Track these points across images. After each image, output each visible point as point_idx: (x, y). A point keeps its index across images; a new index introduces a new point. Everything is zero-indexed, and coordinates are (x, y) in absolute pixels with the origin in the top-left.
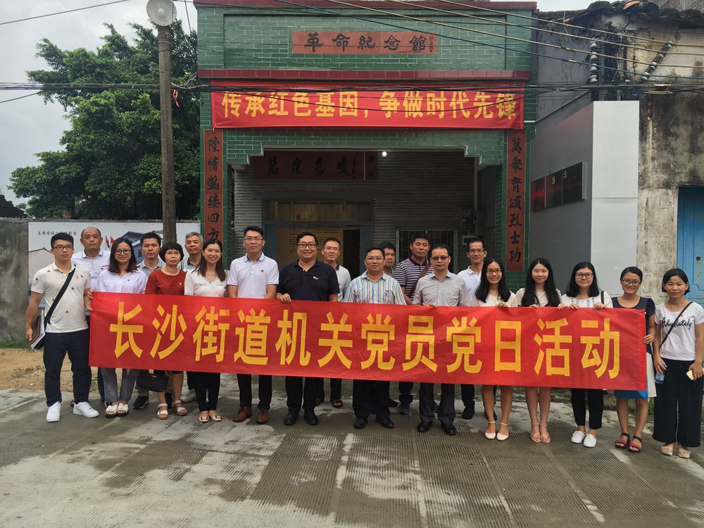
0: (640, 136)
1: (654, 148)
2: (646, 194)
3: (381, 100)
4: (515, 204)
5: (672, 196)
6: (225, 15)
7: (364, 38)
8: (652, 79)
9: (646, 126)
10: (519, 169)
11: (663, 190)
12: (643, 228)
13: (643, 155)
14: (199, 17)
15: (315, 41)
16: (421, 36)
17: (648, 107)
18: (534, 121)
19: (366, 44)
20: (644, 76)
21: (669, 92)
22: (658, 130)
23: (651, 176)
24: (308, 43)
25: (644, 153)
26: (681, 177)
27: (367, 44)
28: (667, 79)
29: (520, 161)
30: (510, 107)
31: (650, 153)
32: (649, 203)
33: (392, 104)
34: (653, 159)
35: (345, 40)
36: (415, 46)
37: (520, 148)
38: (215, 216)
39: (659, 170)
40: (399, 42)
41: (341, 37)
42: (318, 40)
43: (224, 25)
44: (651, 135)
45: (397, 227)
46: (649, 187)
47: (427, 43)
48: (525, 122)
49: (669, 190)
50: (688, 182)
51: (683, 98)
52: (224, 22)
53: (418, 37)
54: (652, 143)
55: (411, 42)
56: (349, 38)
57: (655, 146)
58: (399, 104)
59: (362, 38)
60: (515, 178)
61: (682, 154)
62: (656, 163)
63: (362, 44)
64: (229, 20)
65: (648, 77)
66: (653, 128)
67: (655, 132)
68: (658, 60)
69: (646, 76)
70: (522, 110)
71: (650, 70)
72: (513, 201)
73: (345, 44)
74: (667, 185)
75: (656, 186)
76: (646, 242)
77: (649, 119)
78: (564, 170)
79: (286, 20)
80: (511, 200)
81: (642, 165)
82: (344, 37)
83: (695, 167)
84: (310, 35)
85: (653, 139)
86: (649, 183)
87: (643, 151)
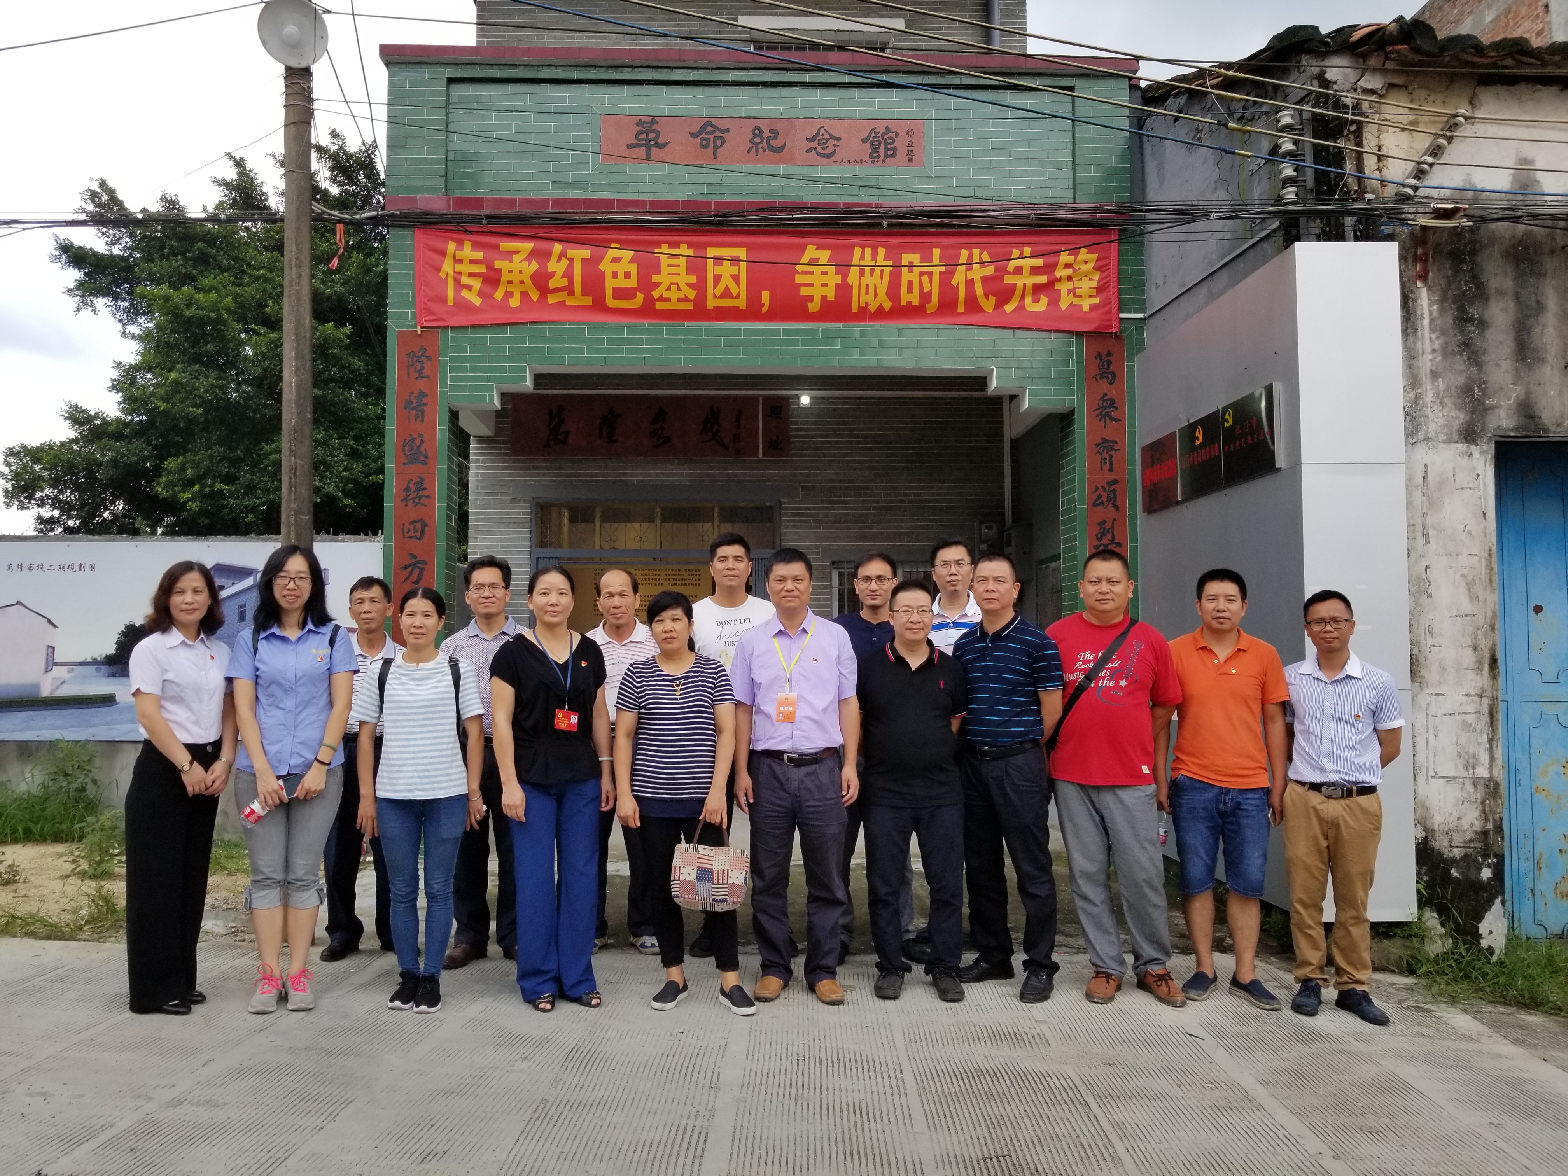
0: (1402, 323)
1: (1434, 351)
2: (1422, 454)
3: (799, 268)
4: (1105, 499)
5: (1482, 461)
6: (451, 81)
7: (761, 132)
8: (1422, 192)
9: (1414, 300)
10: (1112, 419)
11: (1460, 446)
12: (1419, 535)
13: (1410, 367)
14: (391, 83)
15: (652, 135)
16: (887, 128)
17: (1416, 258)
18: (1141, 316)
19: (765, 144)
20: (1404, 186)
21: (1465, 223)
22: (1442, 310)
23: (1430, 414)
24: (635, 142)
25: (1413, 362)
26: (1499, 418)
27: (768, 144)
28: (1457, 195)
29: (1113, 402)
30: (1087, 285)
31: (1426, 362)
32: (1430, 477)
33: (824, 279)
34: (1435, 375)
35: (718, 134)
36: (874, 149)
37: (1113, 373)
38: (419, 526)
39: (1446, 400)
40: (839, 139)
41: (709, 129)
42: (658, 133)
43: (448, 100)
44: (1426, 322)
45: (833, 563)
46: (1427, 439)
47: (901, 144)
48: (1122, 316)
49: (1473, 447)
50: (1517, 429)
51: (1493, 239)
52: (448, 96)
53: (881, 130)
54: (1431, 340)
55: (864, 141)
56: (728, 130)
57: (1437, 346)
58: (838, 279)
59: (757, 131)
60: (1105, 441)
61: (1498, 365)
62: (1441, 384)
63: (757, 144)
64: (458, 90)
65: (1416, 188)
66: (1430, 306)
67: (1435, 314)
68: (1436, 151)
69: (1411, 187)
70: (1113, 290)
71: (1420, 173)
72: (1101, 492)
73: (719, 143)
74: (1469, 435)
75: (1442, 437)
76: (1427, 567)
77: (1419, 284)
78: (1225, 409)
79: (586, 91)
80: (1097, 489)
81: (1409, 389)
82: (716, 128)
83: (1529, 393)
84: (640, 123)
85: (1432, 330)
86: (1427, 432)
87: (1410, 356)
